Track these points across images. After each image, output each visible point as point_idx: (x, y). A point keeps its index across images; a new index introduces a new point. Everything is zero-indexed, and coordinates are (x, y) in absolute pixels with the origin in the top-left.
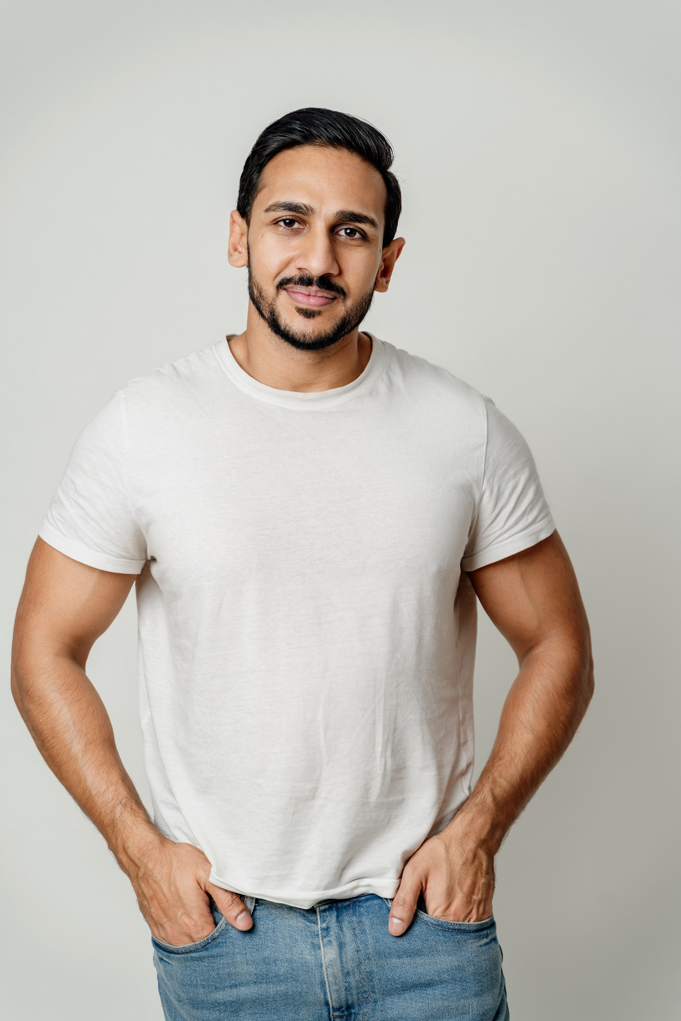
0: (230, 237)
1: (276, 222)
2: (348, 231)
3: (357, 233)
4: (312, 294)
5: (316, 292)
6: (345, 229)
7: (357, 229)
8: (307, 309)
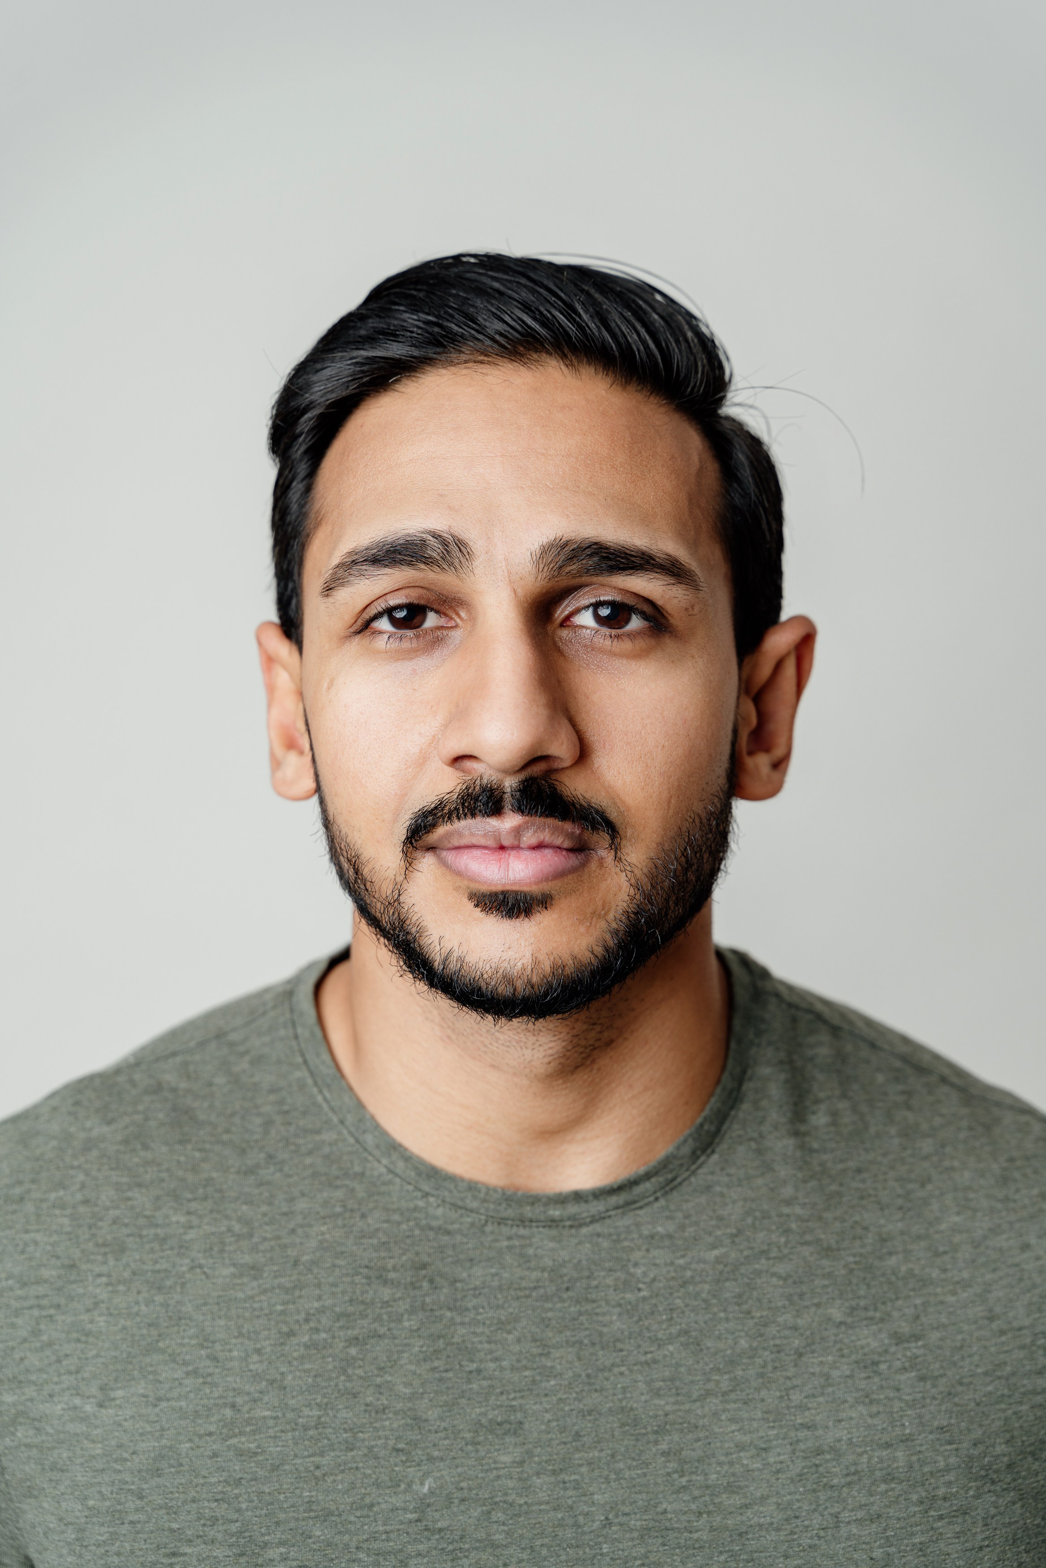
1: (362, 624)
2: (605, 612)
3: (634, 617)
4: (506, 843)
5: (517, 832)
6: (591, 609)
7: (630, 601)
8: (504, 893)
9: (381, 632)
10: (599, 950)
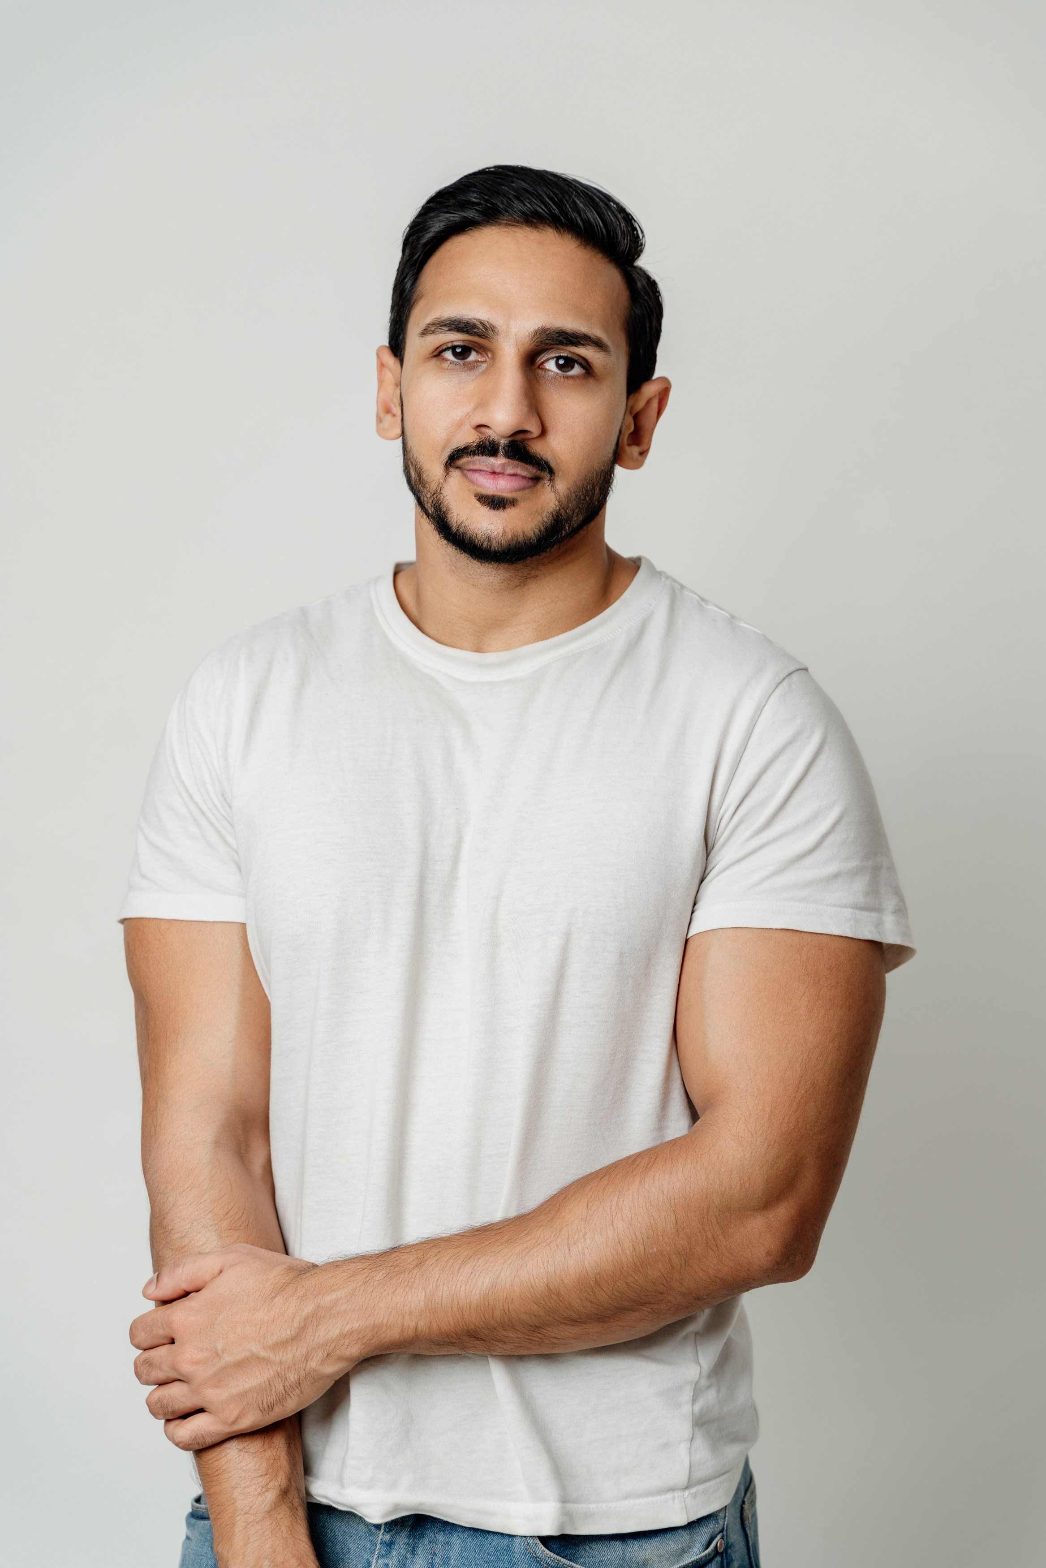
0: (379, 390)
1: (438, 353)
2: (561, 362)
3: (576, 366)
4: (497, 470)
5: (503, 465)
6: (555, 359)
7: (576, 358)
8: (493, 496)
9: (447, 360)
10: (537, 531)
